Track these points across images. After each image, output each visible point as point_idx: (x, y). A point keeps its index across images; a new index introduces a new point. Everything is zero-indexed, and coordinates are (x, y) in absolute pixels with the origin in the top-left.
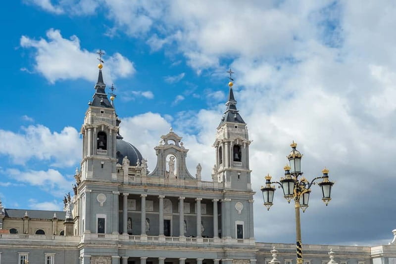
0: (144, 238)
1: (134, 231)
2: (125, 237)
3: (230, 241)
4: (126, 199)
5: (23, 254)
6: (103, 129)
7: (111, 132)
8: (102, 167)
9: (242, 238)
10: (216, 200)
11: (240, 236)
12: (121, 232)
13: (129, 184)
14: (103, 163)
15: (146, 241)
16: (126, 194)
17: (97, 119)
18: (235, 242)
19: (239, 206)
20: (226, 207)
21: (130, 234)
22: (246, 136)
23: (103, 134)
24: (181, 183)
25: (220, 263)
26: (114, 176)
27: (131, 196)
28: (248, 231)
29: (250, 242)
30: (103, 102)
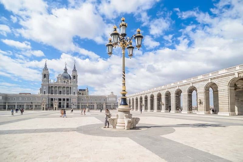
0: (54, 95)
1: (52, 93)
2: (50, 94)
3: (72, 95)
5: (31, 98)
8: (45, 81)
10: (70, 87)
11: (74, 94)
13: (51, 84)
16: (50, 86)
17: (44, 72)
18: (73, 95)
19: (74, 88)
20: (71, 88)
22: (77, 74)
23: (45, 75)
24: (62, 84)
25: (70, 99)
26: (47, 83)
27: (51, 87)
28: (76, 93)
29: (76, 95)
30: (45, 69)
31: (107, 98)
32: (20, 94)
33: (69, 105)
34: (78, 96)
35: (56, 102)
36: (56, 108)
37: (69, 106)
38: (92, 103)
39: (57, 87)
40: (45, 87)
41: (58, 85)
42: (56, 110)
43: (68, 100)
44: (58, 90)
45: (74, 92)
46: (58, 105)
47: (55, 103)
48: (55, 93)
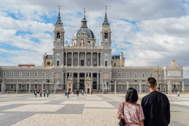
0: (72, 67)
1: (69, 65)
2: (66, 66)
3: (102, 67)
4: (66, 54)
5: (36, 72)
6: (58, 32)
7: (61, 32)
8: (58, 44)
9: (107, 65)
10: (98, 53)
12: (65, 65)
13: (68, 49)
14: (58, 43)
15: (73, 68)
16: (66, 53)
17: (57, 29)
18: (104, 67)
19: (106, 55)
20: (101, 55)
21: (68, 65)
22: (110, 30)
23: (58, 34)
24: (85, 48)
25: (99, 74)
26: (62, 47)
27: (68, 53)
28: (109, 63)
29: (110, 67)
30: (59, 23)
31: (165, 72)
32: (20, 66)
33: (98, 84)
34: (113, 69)
35: (88, 80)
36: (88, 89)
37: (98, 87)
38: (136, 81)
39: (77, 53)
40: (58, 54)
41: (80, 49)
42: (88, 93)
43: (95, 75)
44: (80, 59)
45: (106, 62)
46: (92, 85)
47: (88, 82)
48: (75, 65)
